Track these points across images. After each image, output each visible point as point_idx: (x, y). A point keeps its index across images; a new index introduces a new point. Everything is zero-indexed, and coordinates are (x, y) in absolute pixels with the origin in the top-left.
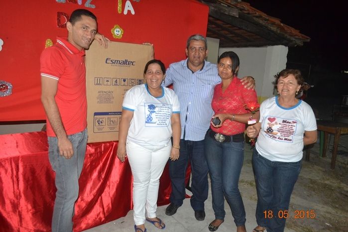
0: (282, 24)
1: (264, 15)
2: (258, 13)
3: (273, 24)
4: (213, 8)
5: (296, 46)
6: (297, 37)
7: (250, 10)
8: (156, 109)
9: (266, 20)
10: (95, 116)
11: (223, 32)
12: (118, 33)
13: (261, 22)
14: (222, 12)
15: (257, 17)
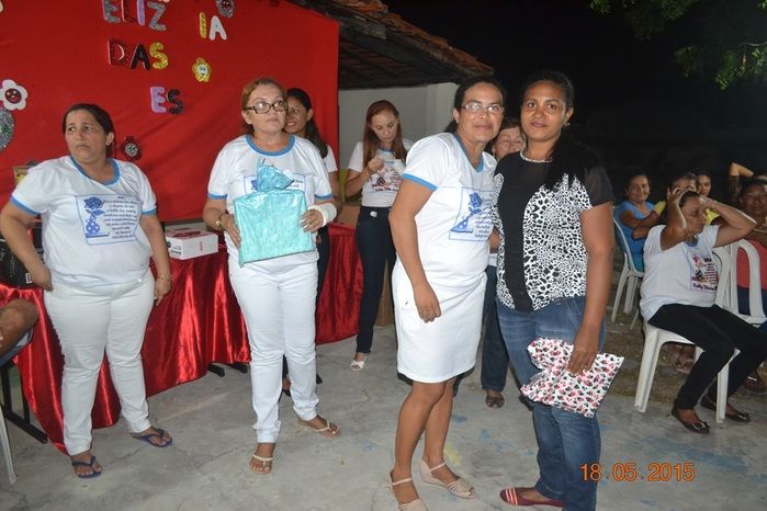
0: (451, 48)
1: (424, 35)
2: (415, 31)
3: (437, 47)
4: (343, 24)
7: (402, 26)
8: (105, 207)
9: (426, 41)
12: (202, 72)
13: (418, 45)
14: (359, 30)
15: (412, 37)
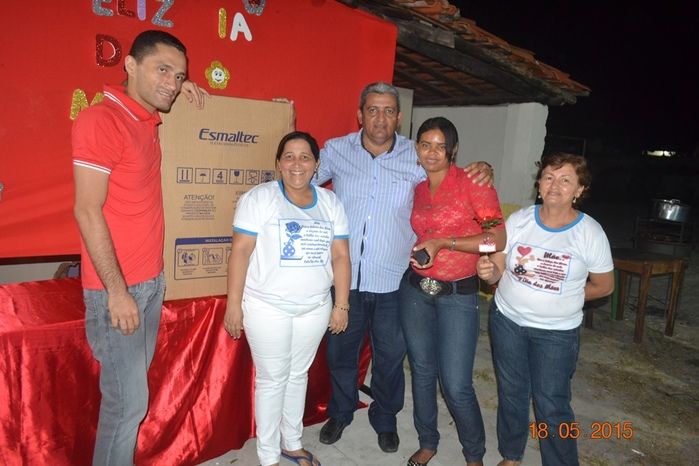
0: (537, 62)
1: (504, 45)
2: (492, 40)
3: (521, 61)
4: (404, 30)
5: (563, 104)
6: (565, 87)
7: (477, 34)
8: (302, 232)
9: (507, 53)
10: (179, 247)
11: (420, 77)
12: (218, 77)
13: (497, 57)
14: (422, 36)
15: (489, 47)
